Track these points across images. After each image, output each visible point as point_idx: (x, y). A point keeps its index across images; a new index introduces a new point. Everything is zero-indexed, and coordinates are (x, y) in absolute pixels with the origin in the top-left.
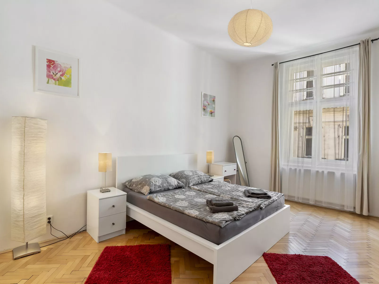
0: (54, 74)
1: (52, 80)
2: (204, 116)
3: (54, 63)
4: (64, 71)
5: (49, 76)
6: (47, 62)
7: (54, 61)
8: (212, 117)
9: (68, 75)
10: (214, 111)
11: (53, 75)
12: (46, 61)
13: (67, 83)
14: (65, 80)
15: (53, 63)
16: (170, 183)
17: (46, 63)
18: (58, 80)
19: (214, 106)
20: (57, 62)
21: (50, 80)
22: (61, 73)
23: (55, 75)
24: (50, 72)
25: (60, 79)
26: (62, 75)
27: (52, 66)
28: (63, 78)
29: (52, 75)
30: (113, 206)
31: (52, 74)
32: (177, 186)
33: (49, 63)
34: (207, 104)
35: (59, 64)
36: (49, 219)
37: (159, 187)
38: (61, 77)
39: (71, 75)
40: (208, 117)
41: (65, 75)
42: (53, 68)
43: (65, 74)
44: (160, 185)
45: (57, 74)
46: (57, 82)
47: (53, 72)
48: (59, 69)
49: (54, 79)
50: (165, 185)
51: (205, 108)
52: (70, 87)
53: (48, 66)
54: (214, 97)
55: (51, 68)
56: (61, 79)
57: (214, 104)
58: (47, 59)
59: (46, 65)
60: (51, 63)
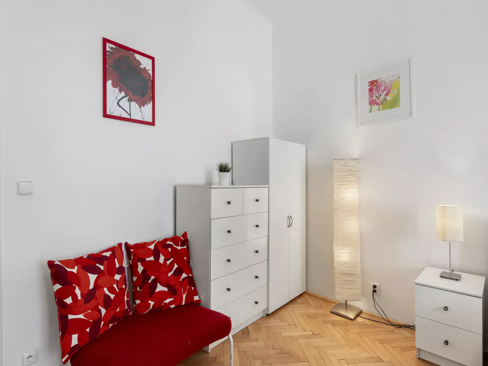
0: (377, 97)
1: (376, 105)
3: (377, 83)
4: (389, 88)
5: (372, 103)
6: (369, 86)
7: (376, 81)
9: (396, 91)
11: (377, 99)
12: (368, 84)
13: (394, 103)
14: (391, 99)
15: (375, 83)
17: (367, 88)
18: (382, 104)
20: (380, 80)
21: (373, 106)
22: (385, 92)
23: (379, 98)
24: (372, 97)
25: (384, 101)
26: (386, 95)
27: (375, 88)
28: (389, 98)
29: (375, 100)
30: (446, 309)
31: (375, 97)
33: (371, 86)
35: (383, 81)
36: (375, 287)
38: (386, 97)
39: (399, 89)
41: (390, 93)
42: (376, 90)
43: (391, 91)
45: (380, 95)
46: (381, 106)
47: (376, 96)
48: (383, 89)
49: (378, 104)
52: (398, 107)
53: (371, 90)
55: (373, 91)
56: (386, 100)
58: (369, 82)
59: (368, 90)
60: (374, 85)
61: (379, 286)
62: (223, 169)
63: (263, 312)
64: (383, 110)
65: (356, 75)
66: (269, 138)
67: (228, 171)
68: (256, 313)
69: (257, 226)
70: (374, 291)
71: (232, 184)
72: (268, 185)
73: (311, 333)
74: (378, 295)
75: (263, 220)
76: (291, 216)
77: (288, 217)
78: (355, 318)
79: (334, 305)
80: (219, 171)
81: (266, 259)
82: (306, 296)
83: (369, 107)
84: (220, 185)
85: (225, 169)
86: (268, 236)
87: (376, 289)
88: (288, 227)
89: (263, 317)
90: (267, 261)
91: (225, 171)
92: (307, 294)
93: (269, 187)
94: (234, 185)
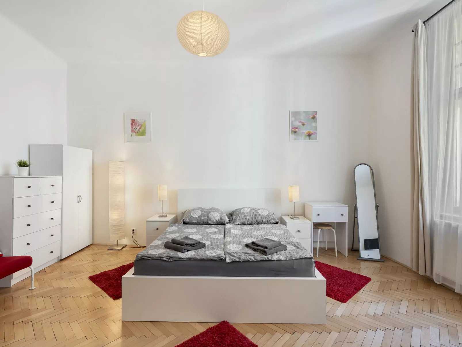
1: (134, 133)
2: (295, 141)
3: (135, 121)
4: (141, 125)
5: (132, 131)
7: (135, 120)
8: (310, 141)
10: (315, 131)
12: (130, 121)
13: (143, 134)
16: (210, 218)
17: (130, 123)
18: (137, 133)
19: (314, 124)
22: (139, 127)
24: (133, 128)
26: (140, 128)
27: (134, 123)
28: (141, 130)
29: (134, 130)
30: (157, 229)
32: (218, 221)
34: (300, 124)
35: (138, 121)
36: (133, 230)
37: (196, 219)
39: (145, 127)
40: (303, 142)
42: (134, 125)
43: (142, 127)
44: (197, 218)
45: (137, 129)
46: (137, 134)
48: (138, 125)
49: (135, 133)
50: (203, 218)
51: (297, 130)
52: (145, 136)
53: (132, 124)
54: (316, 113)
56: (139, 131)
57: (316, 122)
58: (131, 120)
59: (130, 124)
60: (133, 122)
61: (136, 229)
62: (22, 164)
63: (57, 258)
64: (138, 136)
65: (124, 114)
66: (63, 145)
67: (27, 166)
68: (52, 259)
69: (52, 202)
70: (133, 233)
71: (29, 174)
72: (61, 175)
73: (92, 261)
74: (135, 234)
75: (57, 198)
76: (80, 196)
77: (78, 196)
78: (121, 249)
79: (109, 246)
80: (18, 166)
81: (60, 223)
82: (92, 246)
83: (131, 133)
84: (19, 175)
85: (24, 164)
86: (62, 209)
87: (134, 231)
88: (78, 203)
89: (58, 262)
90: (60, 225)
91: (24, 166)
92: (93, 245)
93: (62, 177)
94: (31, 175)
